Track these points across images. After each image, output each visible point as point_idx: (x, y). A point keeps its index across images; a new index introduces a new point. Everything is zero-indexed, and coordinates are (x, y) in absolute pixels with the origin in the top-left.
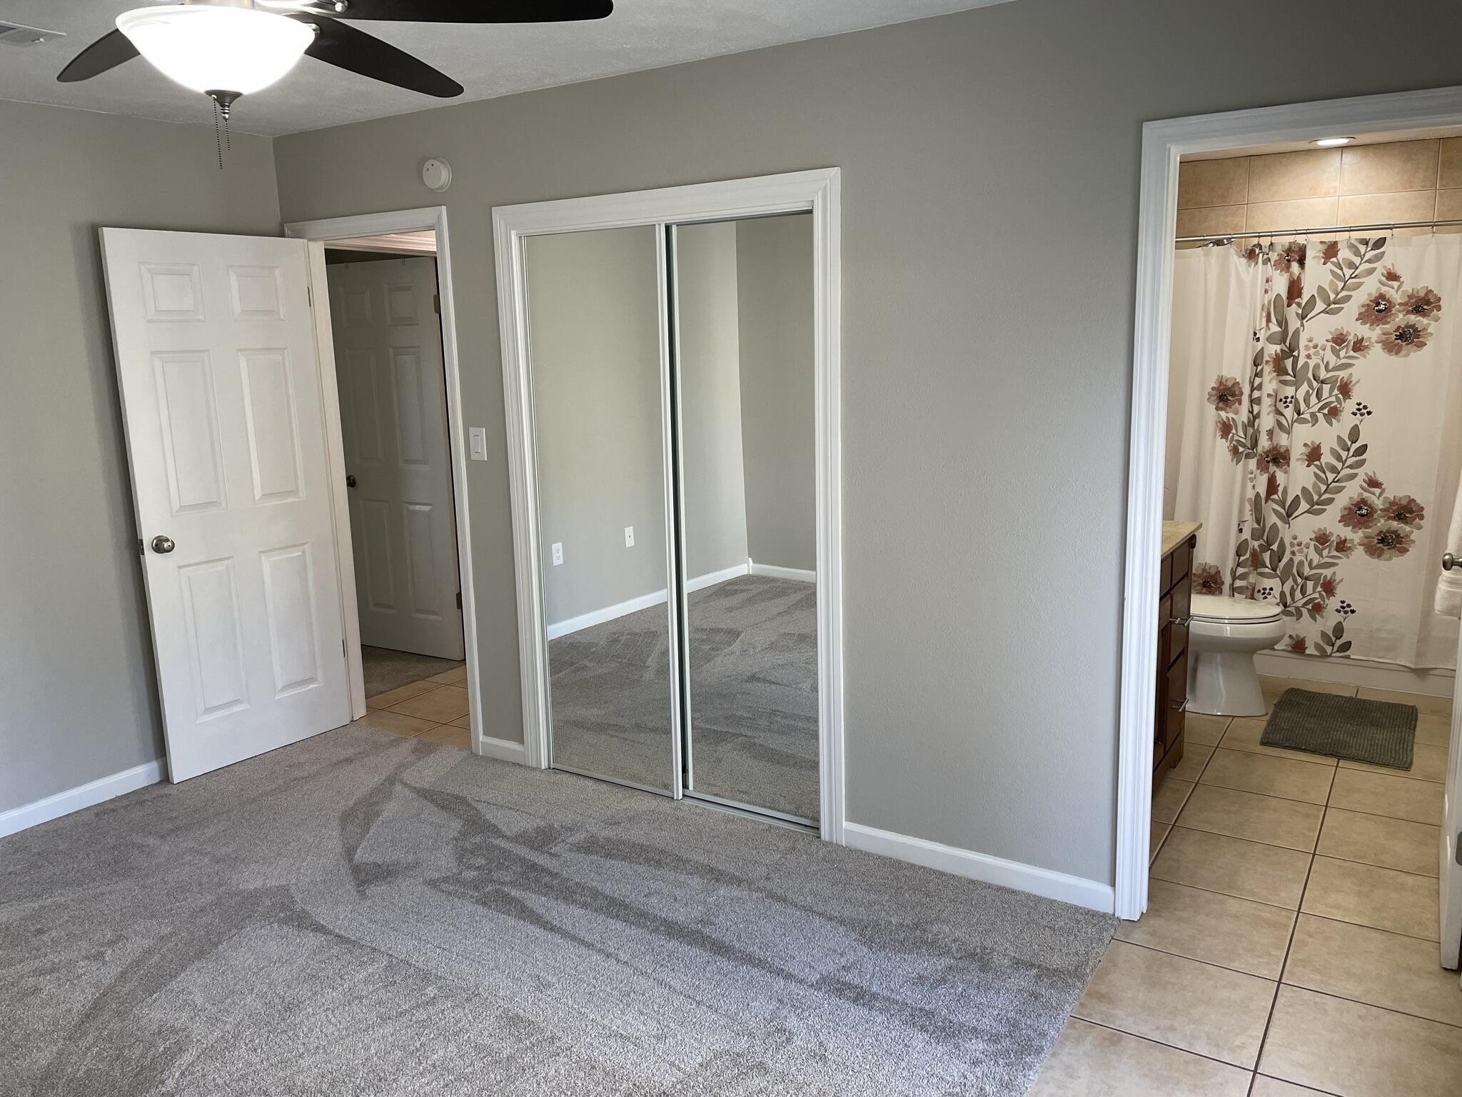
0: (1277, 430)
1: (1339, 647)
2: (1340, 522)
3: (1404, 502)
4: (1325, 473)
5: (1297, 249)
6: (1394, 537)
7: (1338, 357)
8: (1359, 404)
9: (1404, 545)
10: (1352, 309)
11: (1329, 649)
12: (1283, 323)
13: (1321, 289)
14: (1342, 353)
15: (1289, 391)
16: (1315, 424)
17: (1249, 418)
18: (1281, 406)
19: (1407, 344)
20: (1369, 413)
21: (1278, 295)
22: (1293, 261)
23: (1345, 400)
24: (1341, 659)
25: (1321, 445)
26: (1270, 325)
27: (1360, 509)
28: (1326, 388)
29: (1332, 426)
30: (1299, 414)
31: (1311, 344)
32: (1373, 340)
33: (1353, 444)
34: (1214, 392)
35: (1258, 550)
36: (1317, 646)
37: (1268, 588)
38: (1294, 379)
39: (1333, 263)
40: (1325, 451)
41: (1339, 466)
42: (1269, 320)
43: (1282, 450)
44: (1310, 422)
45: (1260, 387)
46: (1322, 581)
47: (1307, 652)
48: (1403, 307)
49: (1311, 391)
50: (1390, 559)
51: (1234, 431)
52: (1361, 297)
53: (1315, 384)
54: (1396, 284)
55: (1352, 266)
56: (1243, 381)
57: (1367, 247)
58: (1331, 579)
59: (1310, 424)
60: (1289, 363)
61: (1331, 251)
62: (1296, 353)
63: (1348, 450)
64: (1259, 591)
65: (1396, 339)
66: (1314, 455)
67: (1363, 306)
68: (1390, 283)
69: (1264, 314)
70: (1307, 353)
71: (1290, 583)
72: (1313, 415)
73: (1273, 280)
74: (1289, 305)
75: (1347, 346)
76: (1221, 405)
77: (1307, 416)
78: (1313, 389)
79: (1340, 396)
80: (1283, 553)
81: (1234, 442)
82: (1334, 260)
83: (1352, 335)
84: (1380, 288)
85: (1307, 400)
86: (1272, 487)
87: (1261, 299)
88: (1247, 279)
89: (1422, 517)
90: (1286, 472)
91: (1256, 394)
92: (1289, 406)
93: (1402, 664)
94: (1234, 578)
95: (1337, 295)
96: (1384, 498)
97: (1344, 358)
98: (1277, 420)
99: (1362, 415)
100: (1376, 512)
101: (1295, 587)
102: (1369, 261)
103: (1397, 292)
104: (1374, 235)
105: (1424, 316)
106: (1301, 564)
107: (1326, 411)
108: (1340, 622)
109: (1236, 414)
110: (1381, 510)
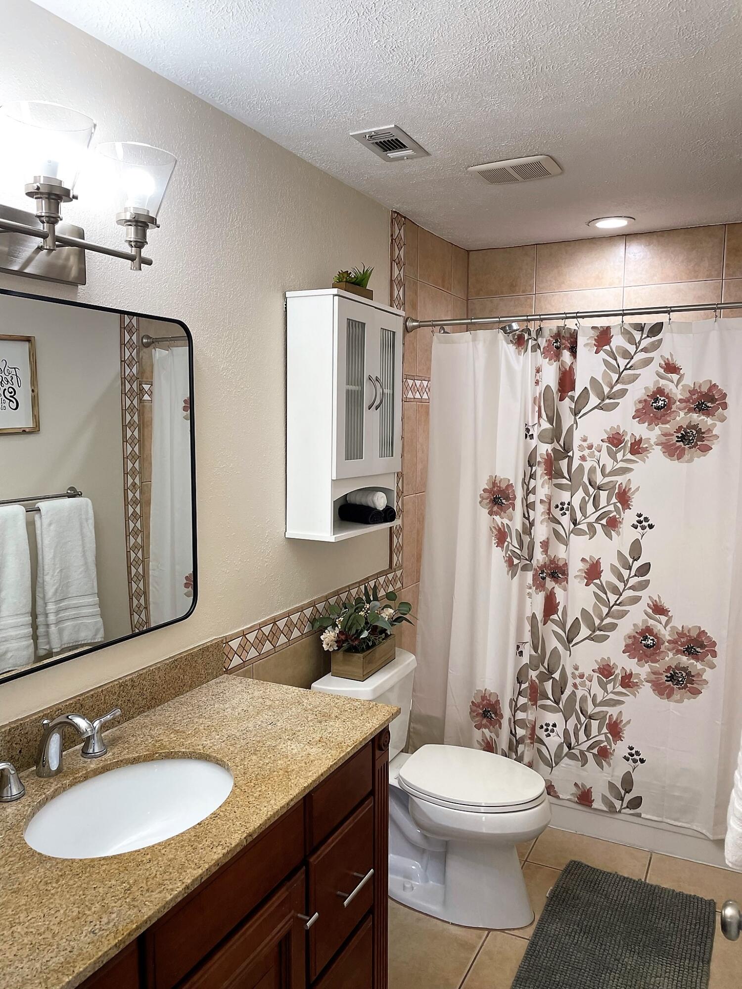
0: (553, 540)
1: (630, 802)
2: (624, 652)
3: (694, 634)
4: (606, 594)
5: (568, 335)
6: (684, 674)
7: (615, 460)
8: (640, 516)
9: (695, 686)
10: (628, 405)
11: (617, 804)
12: (555, 418)
13: (593, 380)
14: (619, 456)
15: (565, 496)
16: (593, 536)
17: (524, 524)
18: (557, 513)
19: (690, 448)
20: (651, 527)
21: (548, 387)
22: (565, 348)
23: (624, 510)
24: (632, 817)
25: (601, 560)
26: (541, 420)
27: (645, 638)
28: (603, 495)
29: (612, 540)
30: (575, 524)
31: (585, 444)
32: (652, 442)
33: (635, 562)
34: (486, 495)
35: (537, 681)
36: (605, 799)
37: (551, 724)
38: (570, 483)
39: (606, 351)
40: (605, 567)
41: (621, 586)
42: (540, 416)
43: (561, 563)
44: (587, 534)
45: (533, 491)
46: (607, 722)
47: (595, 805)
48: (684, 404)
49: (587, 498)
50: (680, 701)
51: (508, 539)
52: (637, 391)
53: (591, 490)
54: (675, 377)
55: (627, 355)
56: (516, 482)
57: (642, 334)
58: (617, 719)
59: (588, 536)
60: (564, 464)
61: (603, 337)
62: (570, 454)
63: (630, 568)
64: (542, 727)
65: (677, 441)
66: (593, 572)
67: (640, 402)
68: (669, 375)
69: (537, 409)
70: (581, 454)
71: (573, 721)
72: (590, 526)
73: (542, 371)
74: (561, 399)
75: (624, 447)
76: (495, 508)
77: (584, 527)
78: (589, 496)
79: (619, 504)
80: (566, 685)
81: (509, 552)
82: (607, 347)
83: (629, 435)
84: (658, 381)
85: (583, 509)
86: (550, 606)
87: (532, 391)
88: (517, 368)
89: (714, 654)
90: (565, 590)
91: (531, 498)
92: (565, 514)
93: (699, 829)
94: (515, 708)
95: (612, 388)
96: (671, 627)
97: (621, 461)
98: (554, 529)
99: (643, 528)
100: (664, 643)
101: (579, 726)
102: (645, 350)
103: (677, 387)
104: (650, 320)
105: (708, 415)
106: (584, 699)
107: (604, 522)
108: (629, 772)
109: (510, 520)
110: (669, 642)
